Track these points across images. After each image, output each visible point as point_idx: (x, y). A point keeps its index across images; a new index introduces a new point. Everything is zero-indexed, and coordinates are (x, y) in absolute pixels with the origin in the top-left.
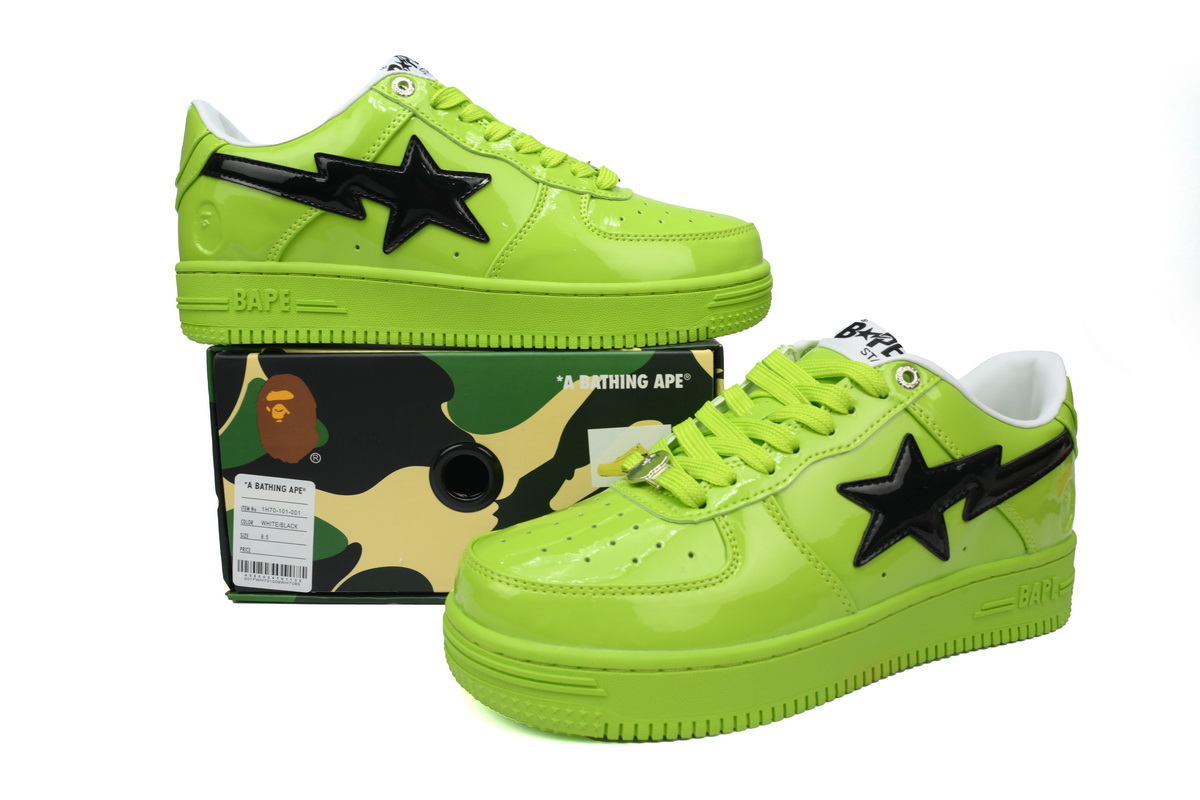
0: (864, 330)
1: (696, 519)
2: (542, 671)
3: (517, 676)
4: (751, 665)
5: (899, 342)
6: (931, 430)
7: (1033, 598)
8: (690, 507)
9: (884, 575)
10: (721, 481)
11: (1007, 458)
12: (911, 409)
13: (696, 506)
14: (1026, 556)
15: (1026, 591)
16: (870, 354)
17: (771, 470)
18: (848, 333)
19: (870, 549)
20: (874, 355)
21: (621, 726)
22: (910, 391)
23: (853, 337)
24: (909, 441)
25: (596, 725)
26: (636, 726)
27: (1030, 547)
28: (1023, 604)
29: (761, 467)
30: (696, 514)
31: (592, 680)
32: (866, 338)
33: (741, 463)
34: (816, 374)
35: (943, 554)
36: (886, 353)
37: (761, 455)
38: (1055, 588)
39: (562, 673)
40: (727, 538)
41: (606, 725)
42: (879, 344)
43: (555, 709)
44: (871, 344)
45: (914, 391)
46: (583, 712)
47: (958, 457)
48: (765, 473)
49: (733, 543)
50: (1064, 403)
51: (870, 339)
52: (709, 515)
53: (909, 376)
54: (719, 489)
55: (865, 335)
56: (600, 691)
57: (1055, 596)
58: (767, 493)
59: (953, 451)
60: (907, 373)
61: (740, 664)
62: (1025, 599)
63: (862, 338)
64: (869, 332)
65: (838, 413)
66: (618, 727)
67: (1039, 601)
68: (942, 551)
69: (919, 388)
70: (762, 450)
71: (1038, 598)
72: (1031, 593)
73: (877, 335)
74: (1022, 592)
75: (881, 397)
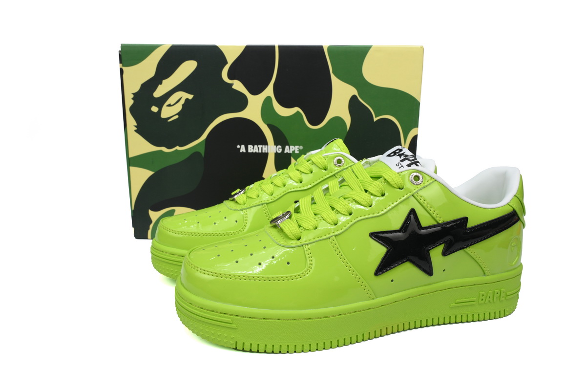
0: (401, 153)
1: (293, 246)
2: (208, 313)
3: (197, 315)
4: (312, 320)
5: (418, 160)
6: (426, 207)
7: (488, 299)
8: (293, 239)
9: (392, 281)
10: (310, 227)
11: (471, 224)
12: (415, 195)
13: (295, 239)
14: (484, 277)
15: (483, 295)
16: (400, 166)
17: (336, 223)
18: (393, 154)
19: (384, 267)
20: (402, 166)
21: (244, 343)
22: (417, 186)
23: (394, 156)
24: (413, 212)
25: (231, 342)
26: (251, 344)
27: (486, 272)
28: (481, 302)
29: (330, 221)
30: (294, 243)
31: (230, 320)
32: (400, 158)
33: (322, 219)
34: (371, 175)
35: (429, 272)
36: (409, 165)
37: (332, 216)
38: (503, 295)
39: (216, 315)
40: (307, 256)
41: (236, 342)
42: (407, 161)
43: (213, 332)
44: (402, 161)
45: (419, 186)
46: (225, 335)
47: (440, 222)
48: (332, 225)
49: (311, 259)
50: (515, 196)
51: (402, 158)
52: (300, 244)
53: (417, 178)
54: (308, 231)
55: (400, 155)
56: (234, 326)
57: (502, 299)
58: (332, 234)
59: (438, 219)
60: (416, 176)
61: (306, 319)
62: (482, 300)
63: (399, 157)
64: (403, 154)
65: (375, 196)
66: (242, 344)
67: (491, 301)
68: (429, 271)
69: (422, 184)
70: (333, 213)
71: (491, 299)
72: (487, 297)
73: (406, 156)
74: (481, 295)
75: (400, 189)
